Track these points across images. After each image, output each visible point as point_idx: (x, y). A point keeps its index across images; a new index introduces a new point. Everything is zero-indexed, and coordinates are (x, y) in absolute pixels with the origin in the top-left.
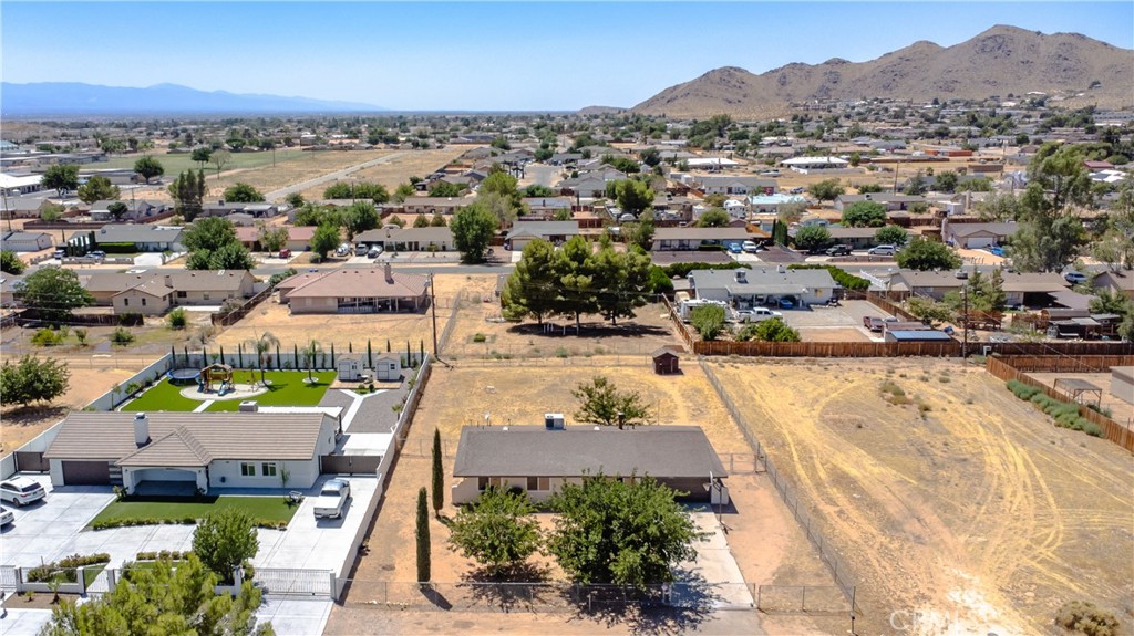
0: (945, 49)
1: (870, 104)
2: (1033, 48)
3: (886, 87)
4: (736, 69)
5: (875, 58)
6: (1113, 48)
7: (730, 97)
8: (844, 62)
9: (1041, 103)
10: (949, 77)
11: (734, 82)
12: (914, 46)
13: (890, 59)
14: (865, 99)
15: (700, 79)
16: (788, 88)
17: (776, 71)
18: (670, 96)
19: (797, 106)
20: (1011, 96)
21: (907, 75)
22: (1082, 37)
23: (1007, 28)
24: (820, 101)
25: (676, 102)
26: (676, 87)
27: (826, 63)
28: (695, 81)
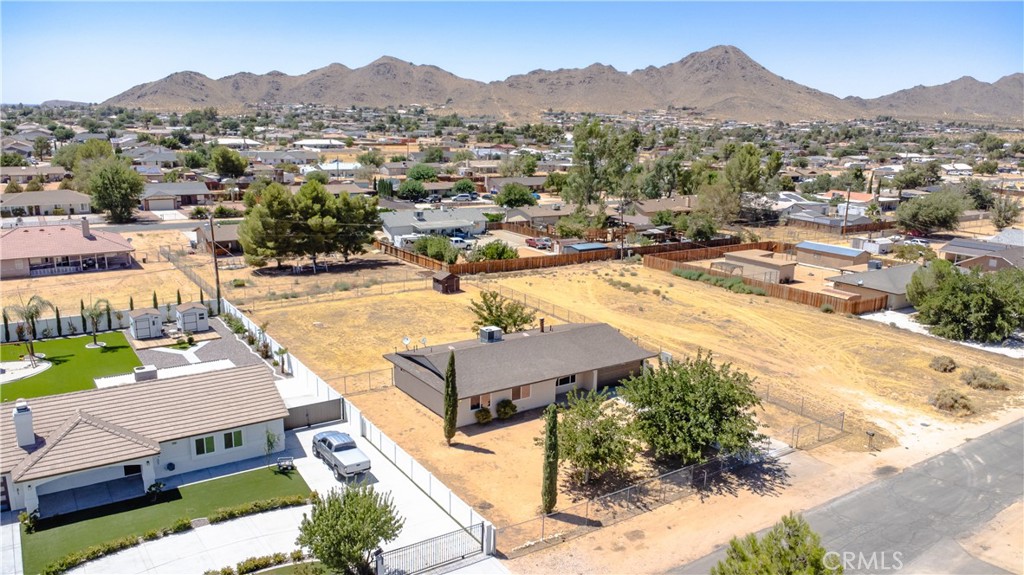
0: (353, 71)
1: (307, 107)
2: (409, 73)
3: (316, 96)
4: (196, 74)
5: (305, 73)
6: (456, 77)
7: (195, 97)
8: (282, 74)
9: (422, 112)
10: (358, 91)
11: (195, 85)
12: (331, 66)
13: (314, 75)
14: (302, 103)
15: (166, 79)
16: (242, 92)
17: (229, 77)
18: (139, 92)
19: (251, 106)
20: (401, 106)
21: (329, 87)
22: (437, 68)
23: (392, 59)
24: (269, 104)
25: (146, 98)
26: (143, 86)
27: (268, 74)
28: (161, 81)
